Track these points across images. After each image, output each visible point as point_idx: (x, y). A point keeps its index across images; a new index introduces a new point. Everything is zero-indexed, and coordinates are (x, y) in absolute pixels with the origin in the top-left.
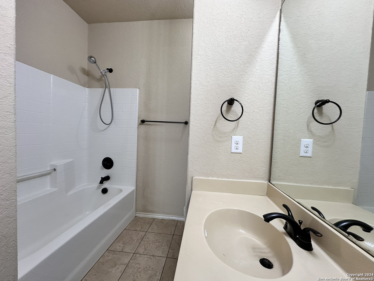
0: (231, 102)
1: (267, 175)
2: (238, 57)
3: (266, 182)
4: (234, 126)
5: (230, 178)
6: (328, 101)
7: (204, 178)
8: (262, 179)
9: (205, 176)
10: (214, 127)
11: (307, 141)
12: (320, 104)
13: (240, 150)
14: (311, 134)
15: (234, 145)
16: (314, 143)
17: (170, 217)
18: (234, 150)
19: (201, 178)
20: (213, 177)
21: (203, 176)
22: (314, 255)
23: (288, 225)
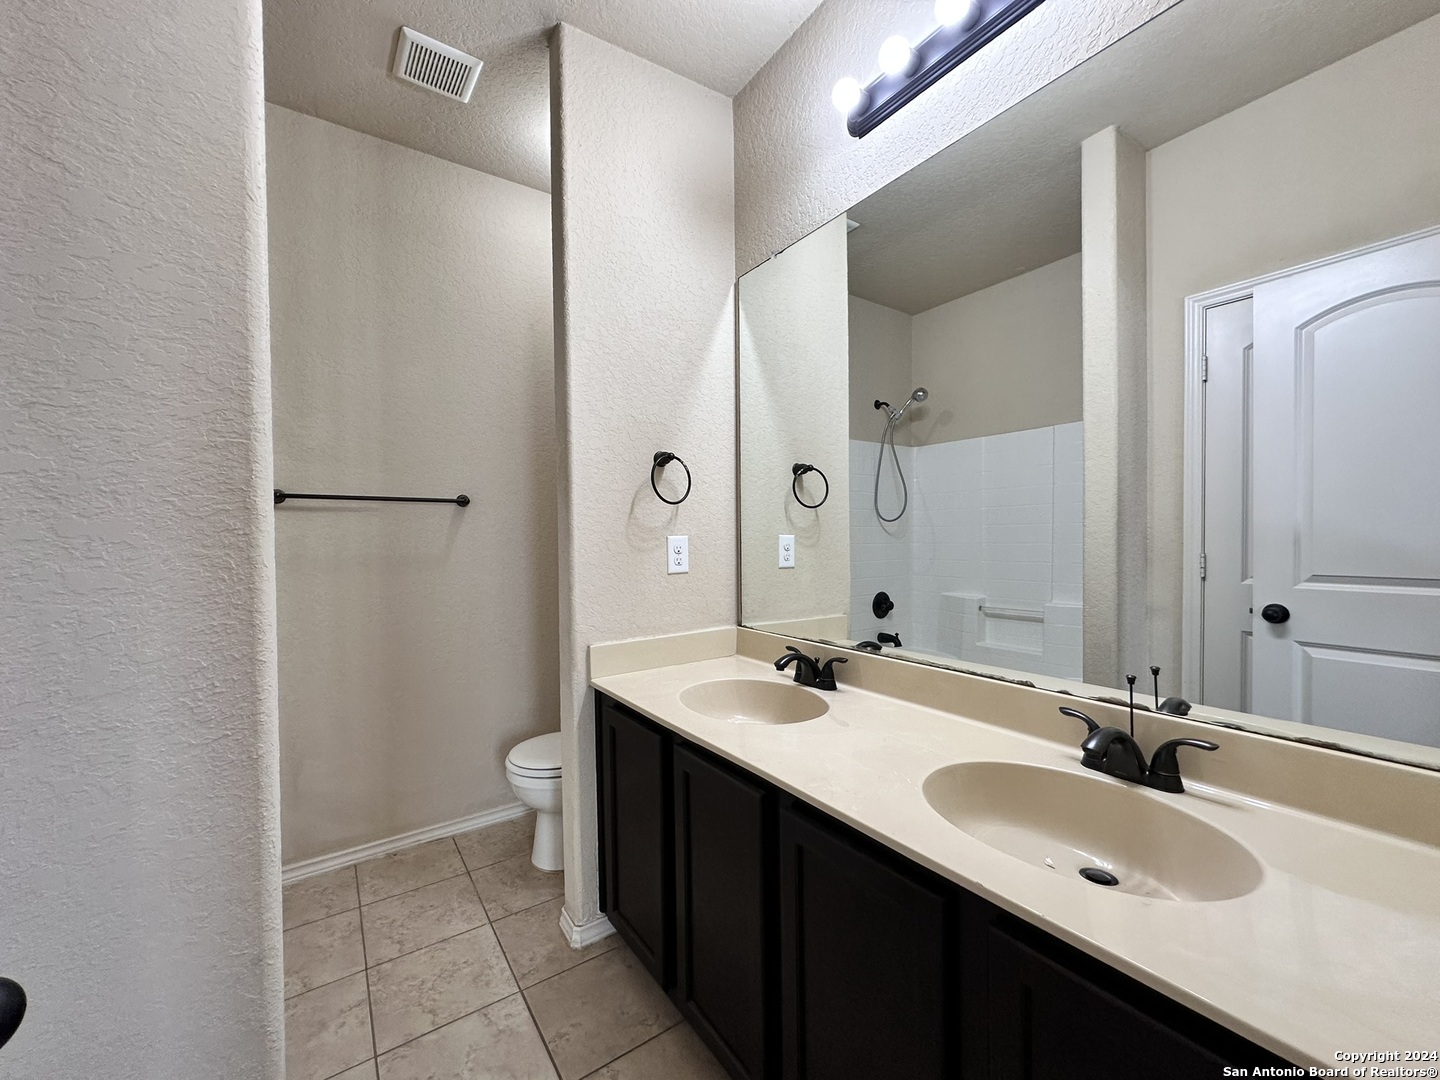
0: (663, 460)
1: (734, 612)
2: (669, 362)
3: (735, 627)
4: (669, 514)
5: (669, 632)
6: (810, 468)
7: (615, 642)
8: (726, 622)
9: (616, 639)
10: (630, 517)
11: (787, 540)
12: (800, 470)
13: (684, 568)
14: (792, 526)
15: (672, 556)
16: (796, 541)
17: (420, 837)
18: (673, 568)
19: (609, 643)
20: (634, 637)
21: (611, 639)
22: (840, 691)
23: (802, 665)
